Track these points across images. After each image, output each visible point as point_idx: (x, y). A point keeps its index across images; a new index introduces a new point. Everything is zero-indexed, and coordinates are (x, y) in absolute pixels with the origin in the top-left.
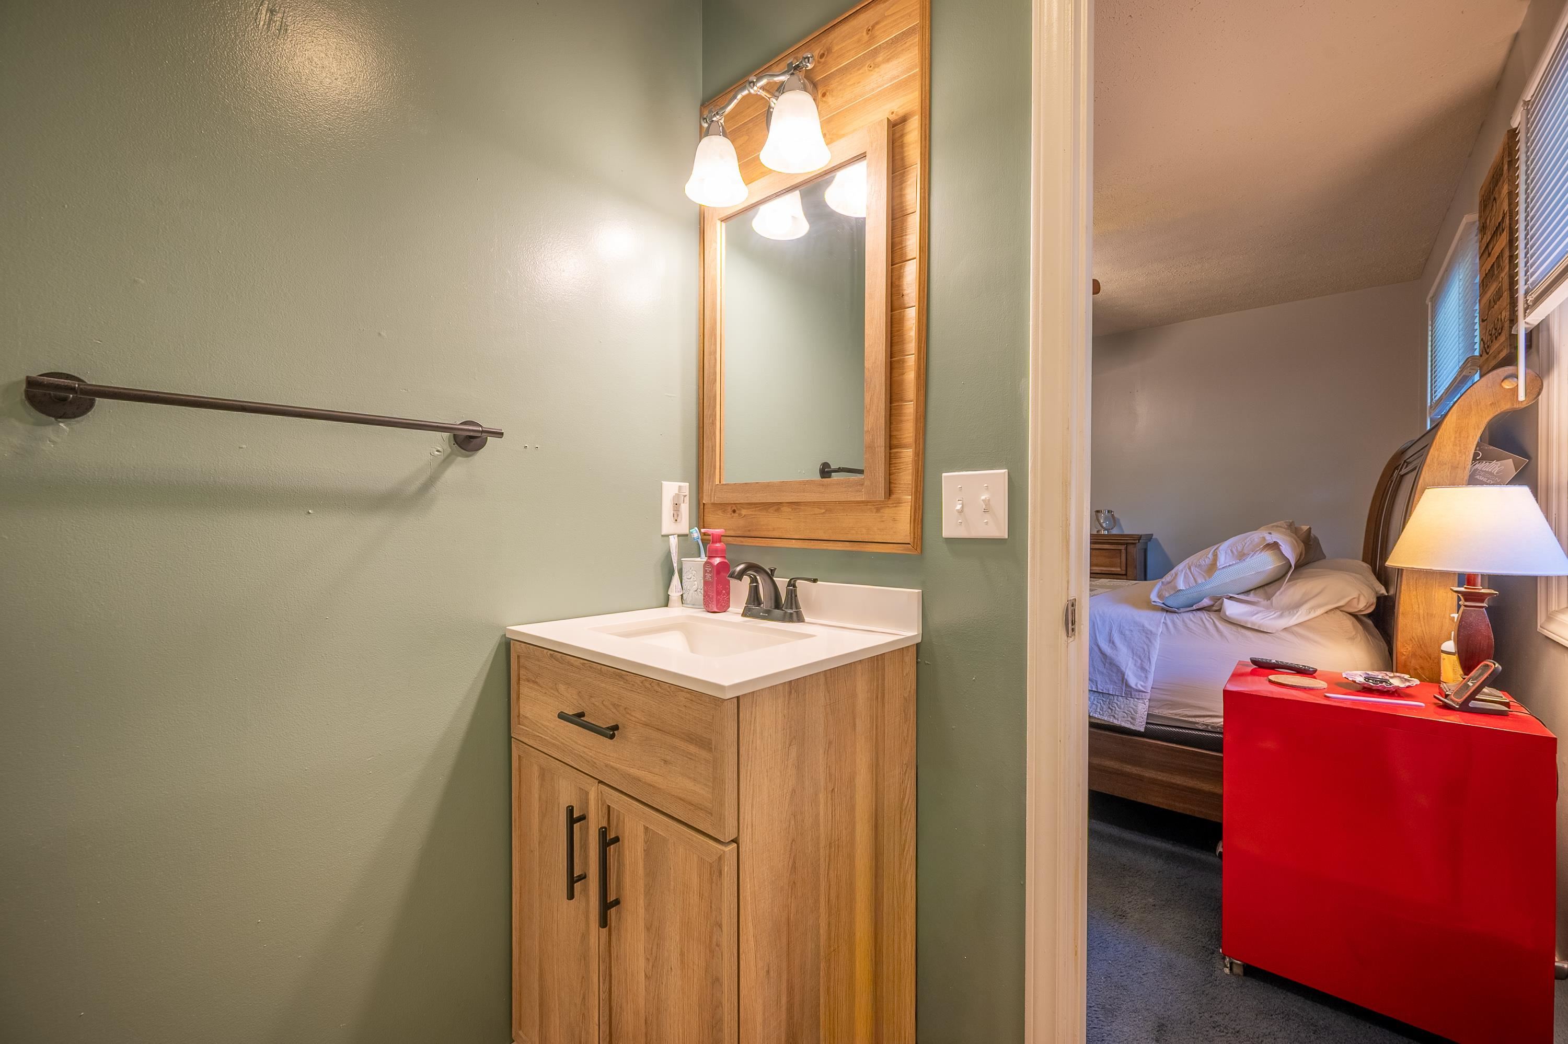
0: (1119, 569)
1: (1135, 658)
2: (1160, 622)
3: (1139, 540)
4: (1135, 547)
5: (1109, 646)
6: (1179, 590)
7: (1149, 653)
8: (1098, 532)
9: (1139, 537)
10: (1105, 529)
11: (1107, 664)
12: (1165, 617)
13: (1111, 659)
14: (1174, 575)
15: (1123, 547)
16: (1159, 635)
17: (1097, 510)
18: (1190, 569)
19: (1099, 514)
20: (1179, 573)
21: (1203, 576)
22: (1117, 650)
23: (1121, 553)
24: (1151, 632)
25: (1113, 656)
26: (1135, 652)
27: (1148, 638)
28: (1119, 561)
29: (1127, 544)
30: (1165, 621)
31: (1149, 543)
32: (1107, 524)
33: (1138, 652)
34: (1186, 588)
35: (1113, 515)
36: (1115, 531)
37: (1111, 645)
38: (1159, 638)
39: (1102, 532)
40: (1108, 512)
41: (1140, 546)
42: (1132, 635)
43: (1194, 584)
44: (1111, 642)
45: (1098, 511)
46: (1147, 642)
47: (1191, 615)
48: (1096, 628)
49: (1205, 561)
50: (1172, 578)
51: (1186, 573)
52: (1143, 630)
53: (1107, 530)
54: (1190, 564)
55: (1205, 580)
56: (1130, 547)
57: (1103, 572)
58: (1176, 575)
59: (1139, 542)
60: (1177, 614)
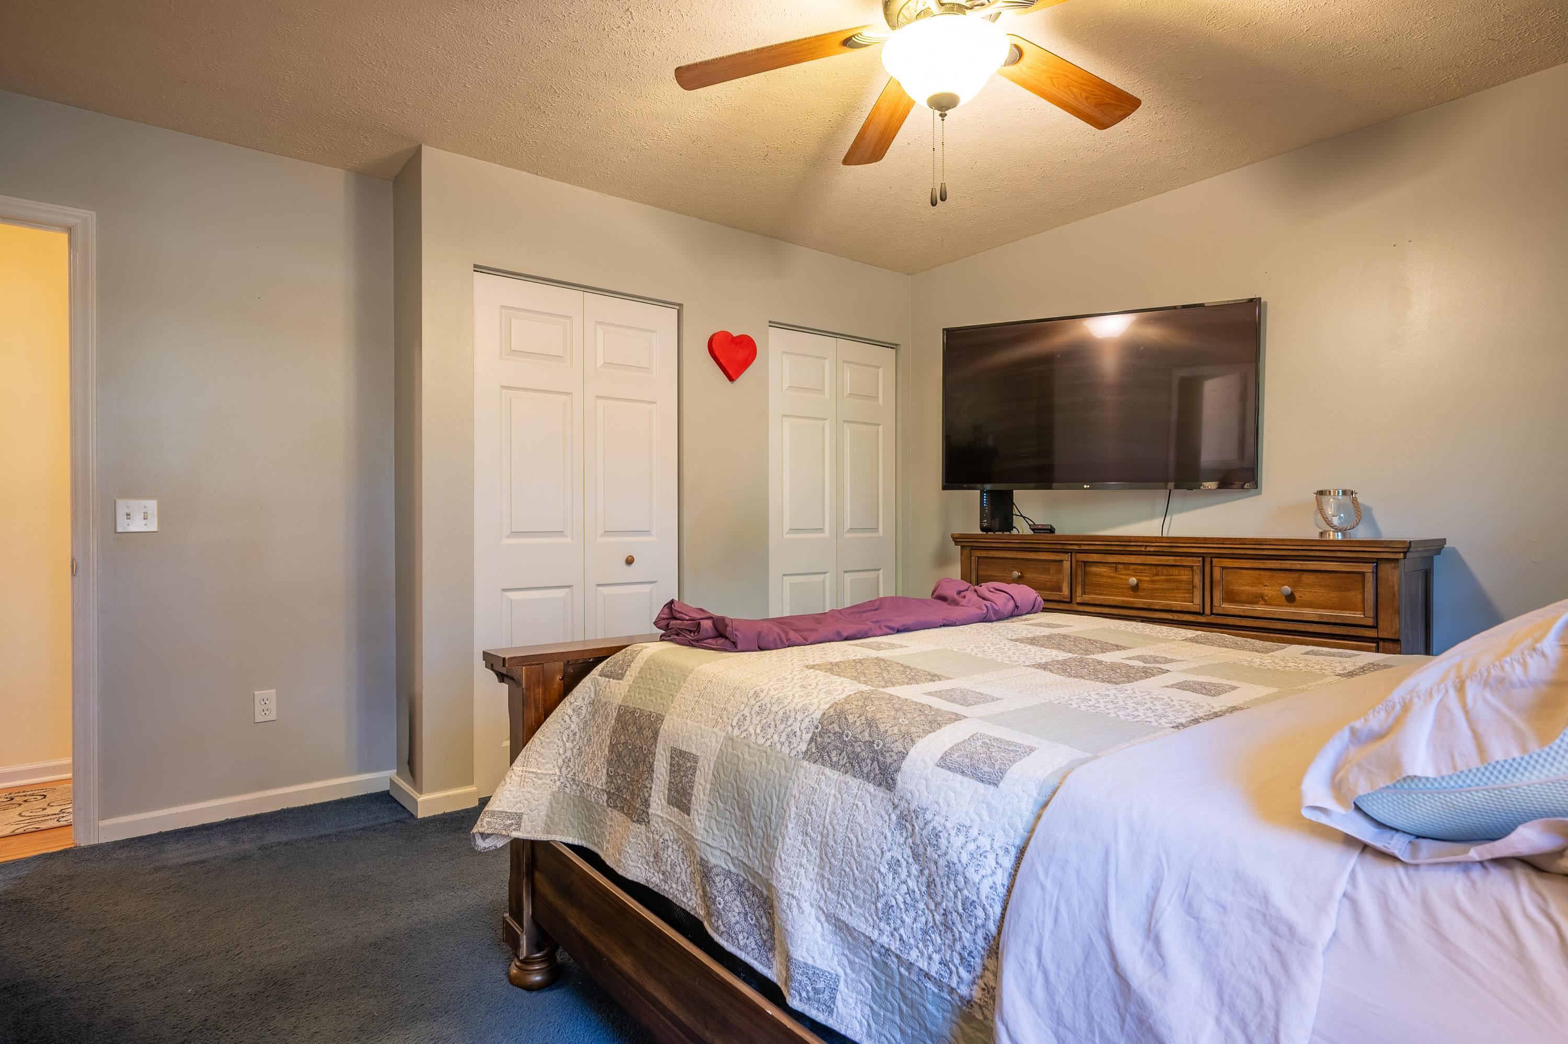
0: (1359, 615)
1: (1226, 1019)
2: (1330, 893)
3: (1405, 553)
4: (1395, 568)
5: (1143, 949)
6: (1412, 778)
7: (1277, 1016)
8: (1321, 534)
9: (1407, 548)
10: (1337, 530)
11: (1128, 1018)
12: (1353, 874)
13: (1142, 1004)
14: (1398, 707)
15: (1368, 568)
16: (1320, 948)
17: (1320, 489)
18: (1461, 689)
19: (1324, 498)
20: (1417, 703)
21: (1516, 730)
22: (1165, 976)
23: (1363, 581)
24: (1291, 929)
25: (1152, 999)
26: (1226, 998)
27: (1279, 952)
28: (1360, 597)
29: (1378, 561)
30: (1350, 890)
31: (1436, 557)
32: (1340, 518)
33: (1238, 1002)
34: (1439, 770)
35: (1354, 501)
36: (1361, 533)
37: (1150, 946)
38: (1320, 960)
39: (1332, 536)
40: (1344, 493)
41: (1411, 563)
42: (1223, 924)
43: (1475, 762)
44: (1152, 936)
45: (1321, 493)
46: (1275, 967)
47: (1457, 883)
48: (1112, 872)
49: (1525, 665)
50: (1391, 720)
51: (1443, 707)
52: (1264, 915)
53: (1340, 531)
54: (1465, 669)
55: (1524, 749)
56: (1385, 569)
57: (1325, 620)
58: (1406, 708)
59: (1405, 558)
60: (1401, 870)
